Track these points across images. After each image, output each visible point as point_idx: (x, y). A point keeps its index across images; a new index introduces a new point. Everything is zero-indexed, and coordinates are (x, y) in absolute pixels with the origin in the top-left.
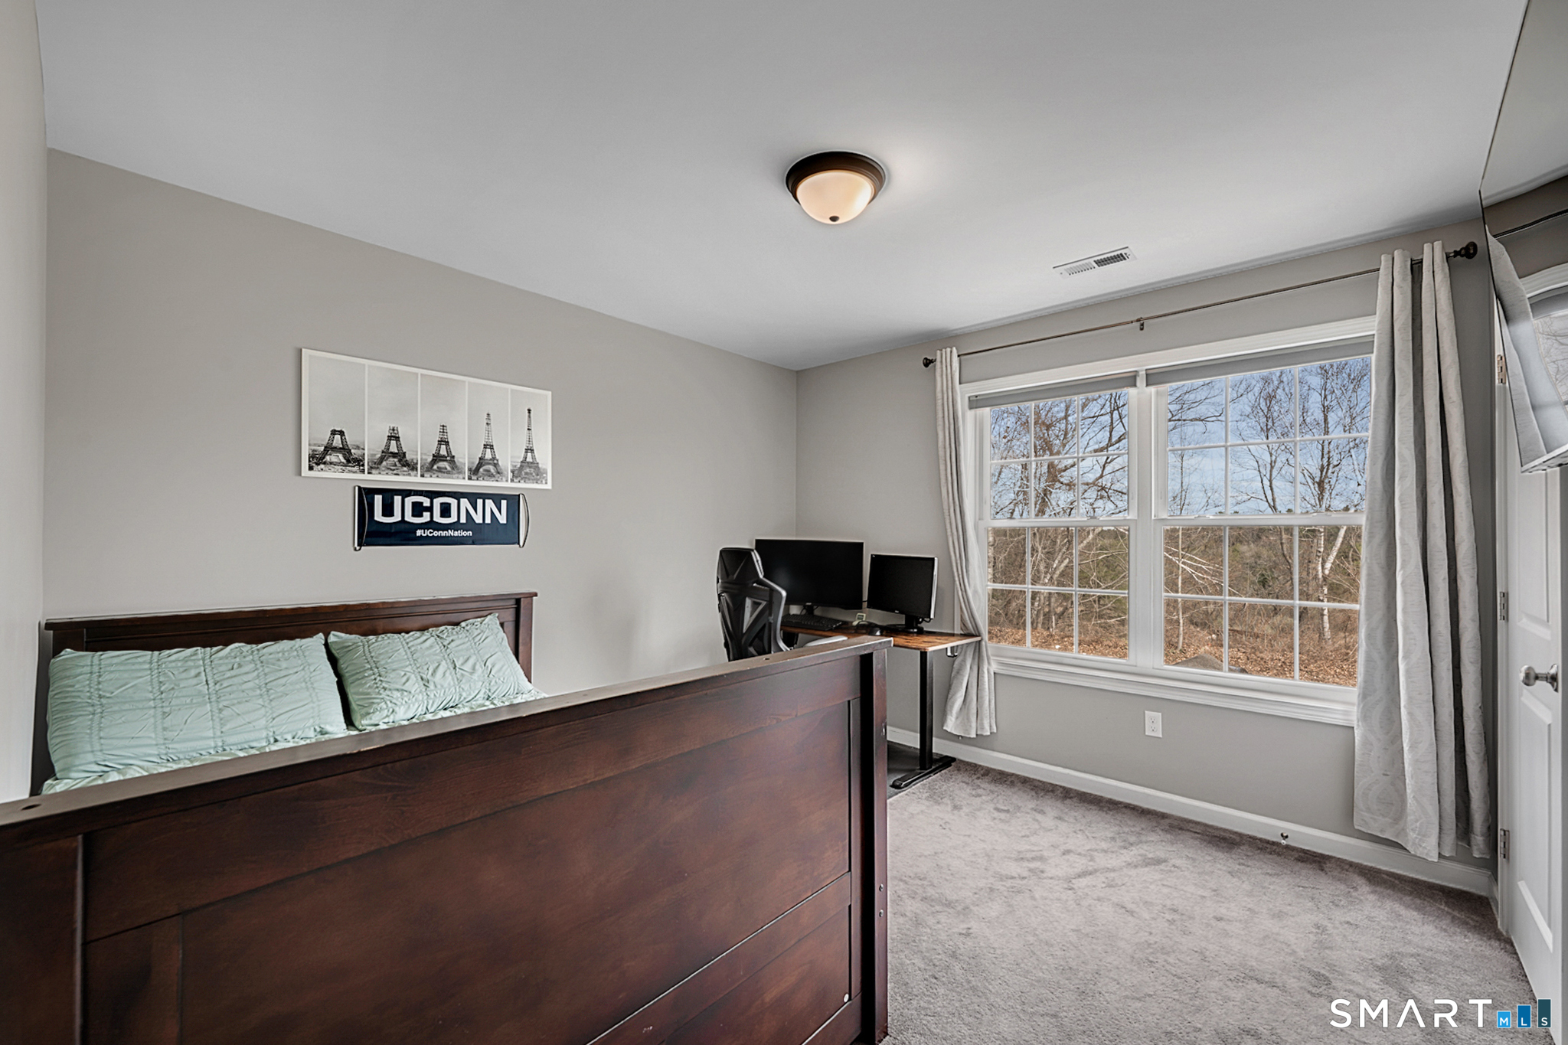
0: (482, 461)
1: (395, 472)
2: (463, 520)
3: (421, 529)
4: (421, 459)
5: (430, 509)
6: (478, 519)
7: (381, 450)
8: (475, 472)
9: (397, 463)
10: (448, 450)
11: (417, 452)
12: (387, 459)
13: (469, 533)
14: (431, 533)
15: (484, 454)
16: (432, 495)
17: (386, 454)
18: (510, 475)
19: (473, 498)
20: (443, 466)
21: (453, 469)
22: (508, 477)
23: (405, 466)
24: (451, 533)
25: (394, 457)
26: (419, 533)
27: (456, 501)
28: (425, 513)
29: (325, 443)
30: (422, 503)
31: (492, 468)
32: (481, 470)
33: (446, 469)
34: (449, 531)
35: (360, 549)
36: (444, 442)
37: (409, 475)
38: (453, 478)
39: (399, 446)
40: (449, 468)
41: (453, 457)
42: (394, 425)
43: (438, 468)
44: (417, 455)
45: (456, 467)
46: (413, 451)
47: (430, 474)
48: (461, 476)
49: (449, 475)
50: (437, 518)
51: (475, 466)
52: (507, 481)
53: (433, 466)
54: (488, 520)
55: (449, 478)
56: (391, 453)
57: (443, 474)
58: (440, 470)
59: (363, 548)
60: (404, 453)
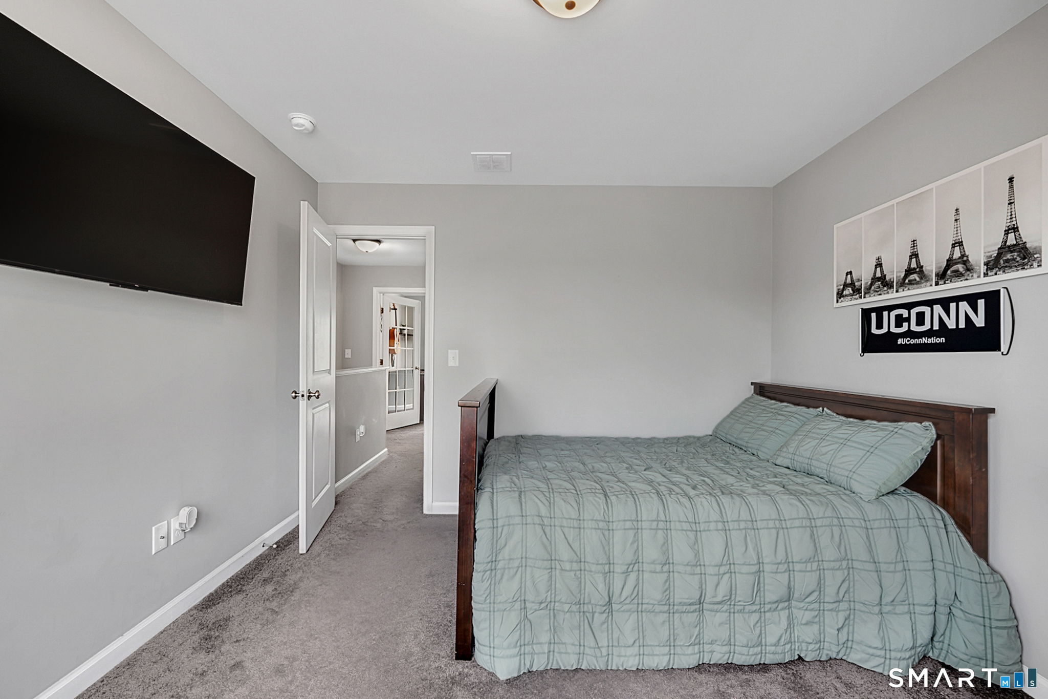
0: (950, 262)
1: (879, 293)
2: (936, 327)
3: (901, 338)
4: (897, 277)
5: (908, 320)
6: (951, 325)
7: (871, 278)
8: (942, 276)
9: (880, 285)
10: (918, 263)
11: (894, 271)
12: (875, 283)
13: (943, 340)
14: (908, 341)
15: (952, 254)
16: (909, 306)
17: (875, 279)
18: (983, 269)
19: (945, 303)
20: (914, 278)
21: (921, 278)
22: (980, 272)
23: (885, 287)
24: (924, 340)
25: (879, 281)
26: (900, 341)
27: (929, 309)
28: (904, 324)
29: (843, 283)
30: (902, 315)
31: (960, 267)
32: (949, 272)
33: (915, 280)
34: (923, 338)
35: (863, 355)
36: (915, 255)
37: (888, 293)
38: (921, 288)
39: (882, 271)
40: (918, 279)
41: (922, 267)
42: (878, 256)
43: (909, 281)
44: (893, 274)
45: (924, 276)
46: (891, 272)
47: (902, 288)
48: (928, 284)
49: (918, 286)
50: (914, 328)
51: (942, 270)
52: (979, 277)
53: (905, 280)
54: (962, 325)
55: (918, 288)
56: (877, 278)
57: (913, 286)
58: (911, 283)
59: (865, 354)
60: (885, 276)
